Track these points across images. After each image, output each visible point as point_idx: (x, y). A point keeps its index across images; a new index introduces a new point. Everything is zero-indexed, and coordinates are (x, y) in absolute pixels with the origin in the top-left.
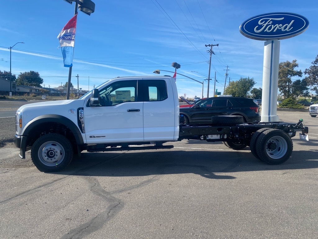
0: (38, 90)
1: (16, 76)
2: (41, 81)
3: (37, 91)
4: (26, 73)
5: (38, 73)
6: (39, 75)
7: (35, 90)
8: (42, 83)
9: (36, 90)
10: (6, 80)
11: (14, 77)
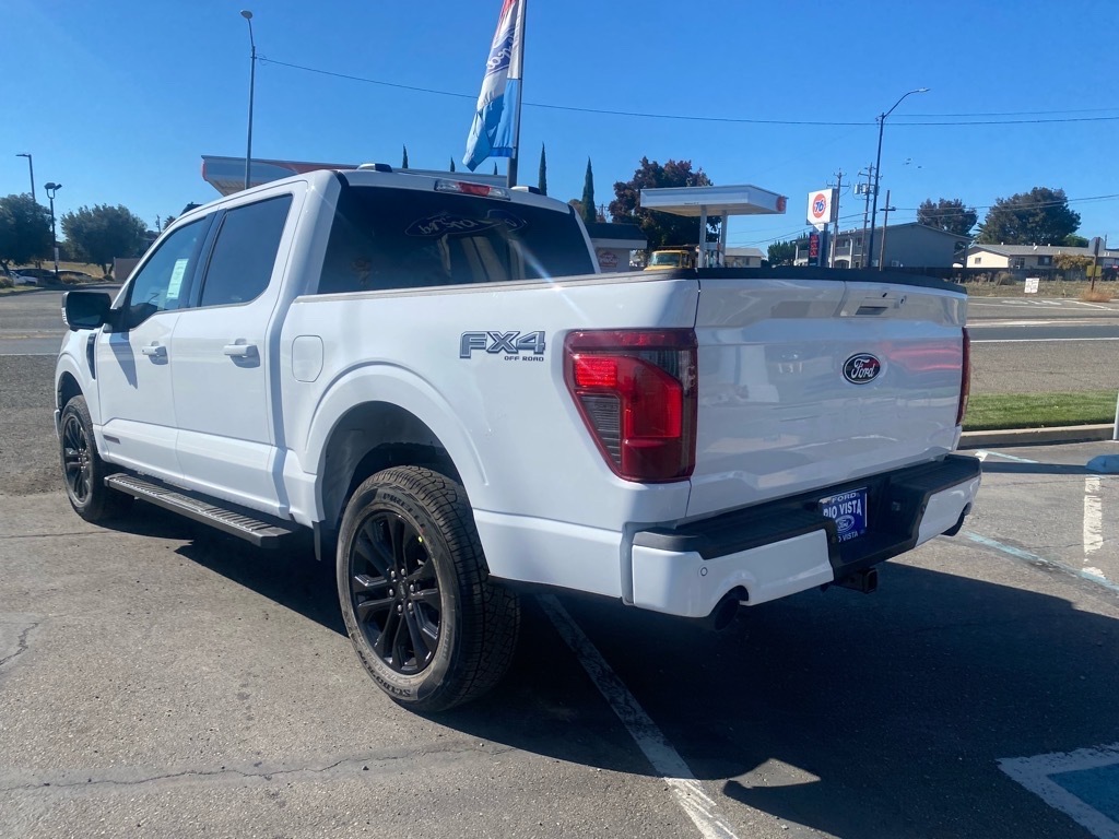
0: (1050, 257)
1: (977, 214)
2: (1071, 221)
3: (1047, 260)
4: (1016, 197)
5: (1061, 192)
6: (1065, 200)
7: (1036, 261)
8: (1076, 229)
9: (1041, 258)
10: (944, 233)
11: (971, 218)
